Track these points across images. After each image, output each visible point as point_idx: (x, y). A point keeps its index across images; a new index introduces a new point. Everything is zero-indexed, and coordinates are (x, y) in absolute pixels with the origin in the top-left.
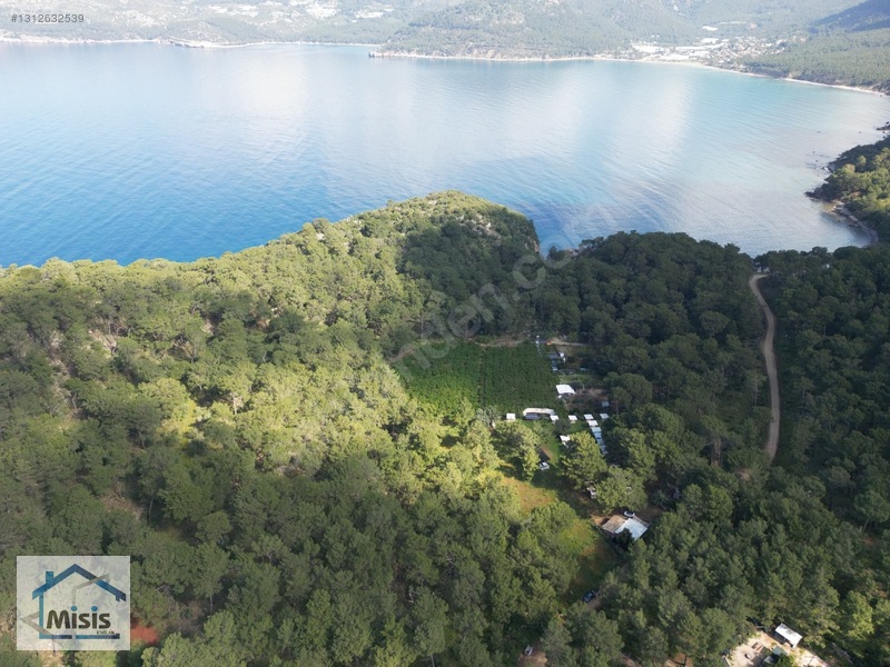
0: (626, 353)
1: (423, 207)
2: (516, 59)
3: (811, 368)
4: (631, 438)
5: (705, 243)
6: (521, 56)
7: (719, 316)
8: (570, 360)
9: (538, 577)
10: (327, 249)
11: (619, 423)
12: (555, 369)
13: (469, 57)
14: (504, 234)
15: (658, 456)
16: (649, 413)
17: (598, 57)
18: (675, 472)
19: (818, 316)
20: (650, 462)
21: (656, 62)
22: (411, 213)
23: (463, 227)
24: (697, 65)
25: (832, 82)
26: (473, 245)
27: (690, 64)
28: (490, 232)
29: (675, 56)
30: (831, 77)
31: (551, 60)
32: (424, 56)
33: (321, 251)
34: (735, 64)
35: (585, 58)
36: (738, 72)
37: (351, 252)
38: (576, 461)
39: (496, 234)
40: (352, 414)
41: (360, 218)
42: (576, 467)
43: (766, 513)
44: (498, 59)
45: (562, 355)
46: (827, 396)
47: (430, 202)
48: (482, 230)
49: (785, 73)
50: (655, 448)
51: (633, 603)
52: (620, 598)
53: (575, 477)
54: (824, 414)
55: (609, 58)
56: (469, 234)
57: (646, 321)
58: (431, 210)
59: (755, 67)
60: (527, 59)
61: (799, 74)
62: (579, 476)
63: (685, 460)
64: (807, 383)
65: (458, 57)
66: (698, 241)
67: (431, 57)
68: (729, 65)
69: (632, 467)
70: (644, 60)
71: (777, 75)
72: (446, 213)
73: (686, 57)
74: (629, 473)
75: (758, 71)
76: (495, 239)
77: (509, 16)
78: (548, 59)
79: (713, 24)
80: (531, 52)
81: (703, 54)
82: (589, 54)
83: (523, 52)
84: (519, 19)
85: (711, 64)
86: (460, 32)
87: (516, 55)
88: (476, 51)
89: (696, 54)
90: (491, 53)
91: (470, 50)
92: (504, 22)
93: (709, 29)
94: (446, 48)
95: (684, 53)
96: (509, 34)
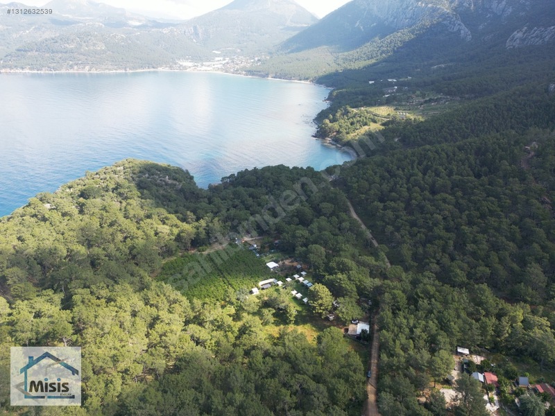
0: (297, 235)
1: (115, 172)
2: (107, 71)
3: (387, 220)
4: (340, 279)
5: (295, 168)
6: (110, 70)
7: (329, 205)
8: (263, 247)
9: (351, 373)
10: (60, 214)
11: (323, 273)
12: (258, 255)
13: (71, 71)
14: (180, 181)
15: (356, 284)
16: (338, 264)
17: (160, 69)
18: (367, 290)
19: (374, 195)
20: (355, 289)
21: (196, 71)
22: (108, 178)
23: (151, 181)
24: (219, 72)
25: (290, 79)
26: (162, 192)
27: (215, 72)
28: (170, 182)
29: (204, 68)
30: (289, 76)
31: (131, 71)
32: (36, 72)
33: (56, 216)
34: (240, 71)
35: (152, 70)
36: (242, 76)
37: (81, 212)
38: (320, 301)
39: (174, 182)
40: (161, 322)
41: (70, 188)
42: (321, 305)
43: (422, 295)
44: (94, 71)
45: (255, 246)
46: (403, 232)
47: (118, 169)
48: (164, 181)
49: (267, 75)
50: (353, 281)
51: (402, 365)
52: (394, 365)
53: (321, 311)
54: (408, 241)
55: (167, 70)
56: (156, 185)
57: (293, 216)
58: (122, 173)
59: (250, 72)
60: (114, 71)
61: (274, 75)
62: (323, 310)
63: (370, 283)
64: (390, 228)
65: (63, 71)
66: (291, 168)
67: (42, 72)
68: (236, 72)
69: (347, 295)
70: (188, 70)
71: (263, 76)
72: (134, 174)
73: (211, 68)
74: (347, 299)
75: (253, 75)
76: (175, 185)
77: (94, 45)
78: (129, 71)
79: (217, 50)
80: (116, 67)
81: (219, 66)
82: (153, 68)
83: (110, 67)
84: (101, 47)
85: (227, 72)
86: (60, 55)
87: (106, 69)
88: (76, 67)
89: (216, 66)
90: (87, 68)
91: (72, 67)
92: (92, 48)
93: (217, 52)
94: (52, 65)
95: (209, 66)
96: (97, 56)
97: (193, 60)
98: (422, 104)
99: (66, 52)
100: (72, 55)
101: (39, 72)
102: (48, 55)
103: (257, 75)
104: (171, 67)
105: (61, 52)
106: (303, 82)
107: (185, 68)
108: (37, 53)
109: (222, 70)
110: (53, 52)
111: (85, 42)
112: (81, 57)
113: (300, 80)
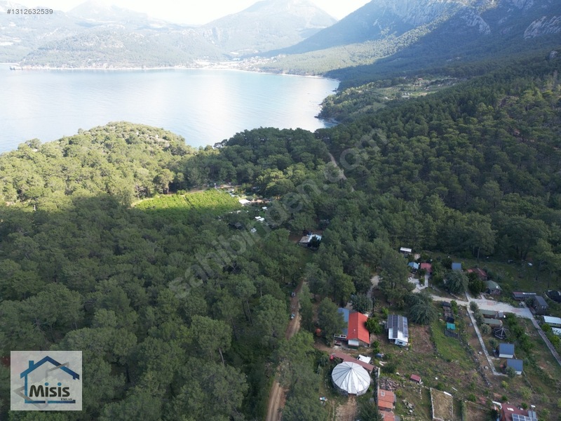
2: (124, 68)
6: (127, 67)
13: (90, 68)
17: (176, 67)
24: (235, 70)
25: (304, 74)
29: (220, 66)
30: (303, 72)
31: (147, 69)
32: (55, 68)
34: (255, 69)
35: (169, 68)
36: (257, 72)
44: (111, 68)
49: (281, 71)
55: (183, 68)
59: (265, 69)
60: (131, 68)
61: (288, 71)
65: (82, 68)
67: (61, 69)
68: (251, 69)
70: (204, 68)
71: (277, 73)
73: (227, 67)
75: (267, 71)
77: (113, 43)
78: (146, 68)
79: (235, 51)
80: (133, 64)
81: (236, 65)
82: (170, 66)
83: (128, 64)
84: (120, 45)
85: (242, 69)
86: (80, 53)
87: (123, 66)
88: (94, 64)
89: (232, 65)
90: (105, 65)
91: (90, 64)
92: (110, 46)
93: (234, 53)
94: (71, 62)
95: (225, 65)
96: (115, 54)
97: (210, 60)
98: (427, 86)
99: (85, 50)
100: (91, 52)
101: (59, 68)
102: (68, 53)
103: (271, 71)
104: (187, 66)
105: (81, 50)
106: (316, 77)
107: (201, 66)
108: (58, 51)
109: (238, 67)
110: (73, 50)
111: (104, 40)
112: (100, 54)
113: (314, 75)
